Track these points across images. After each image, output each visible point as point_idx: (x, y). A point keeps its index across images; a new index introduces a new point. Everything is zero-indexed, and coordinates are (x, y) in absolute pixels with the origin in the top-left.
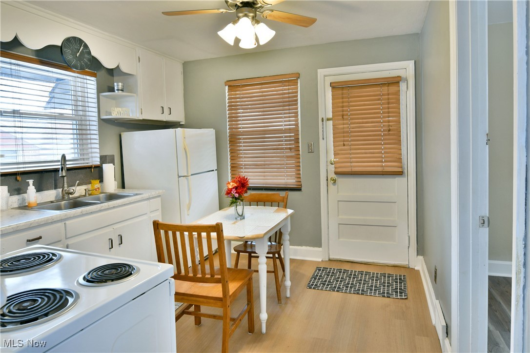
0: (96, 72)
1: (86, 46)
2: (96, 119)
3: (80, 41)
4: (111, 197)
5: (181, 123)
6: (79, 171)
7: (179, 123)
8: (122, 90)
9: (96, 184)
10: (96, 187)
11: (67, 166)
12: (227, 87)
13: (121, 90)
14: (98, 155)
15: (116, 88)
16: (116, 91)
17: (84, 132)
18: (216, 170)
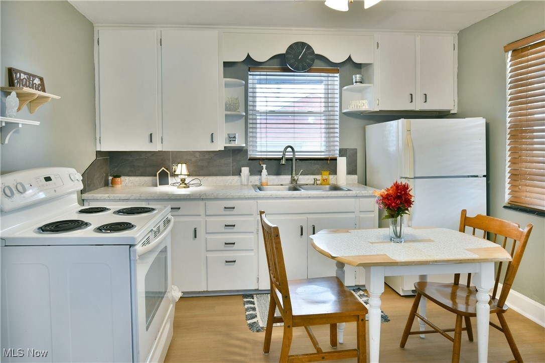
0: (339, 68)
1: (309, 47)
2: (338, 113)
3: (303, 44)
4: (336, 188)
5: (452, 112)
6: (315, 161)
7: (450, 111)
8: (361, 82)
9: (325, 175)
10: (324, 178)
11: (296, 156)
12: (510, 53)
13: (359, 82)
14: (338, 148)
15: (354, 81)
16: (354, 84)
17: (332, 126)
18: (484, 176)
